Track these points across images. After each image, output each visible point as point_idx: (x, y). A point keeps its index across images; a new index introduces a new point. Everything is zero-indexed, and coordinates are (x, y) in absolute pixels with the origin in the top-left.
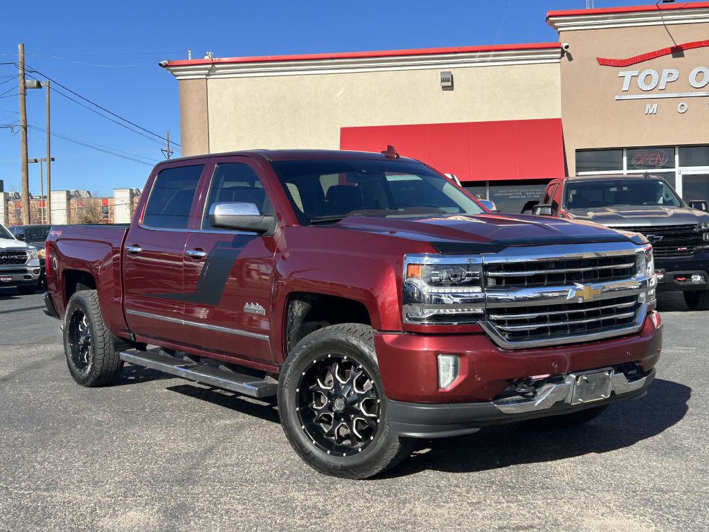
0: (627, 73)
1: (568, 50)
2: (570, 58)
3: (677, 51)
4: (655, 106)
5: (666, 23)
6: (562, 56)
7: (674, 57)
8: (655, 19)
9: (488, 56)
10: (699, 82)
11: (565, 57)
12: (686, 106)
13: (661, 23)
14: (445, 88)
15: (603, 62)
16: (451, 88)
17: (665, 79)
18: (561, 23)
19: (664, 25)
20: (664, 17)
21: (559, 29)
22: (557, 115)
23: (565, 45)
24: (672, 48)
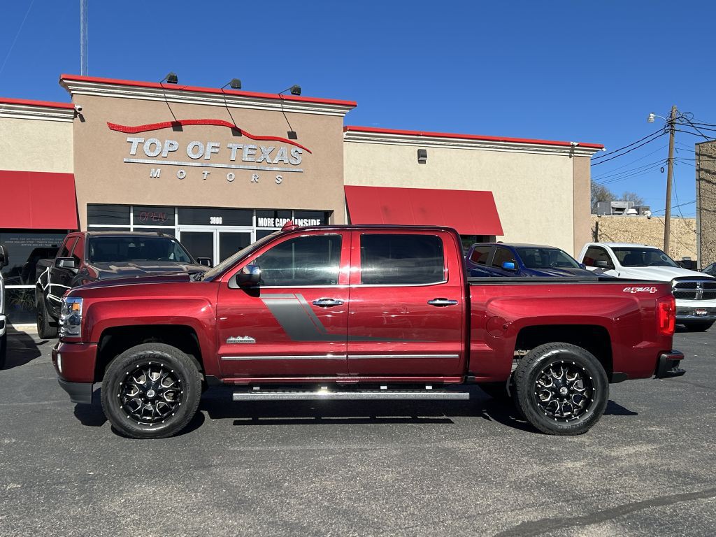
0: (135, 139)
1: (81, 112)
2: (83, 120)
3: (177, 126)
4: (159, 170)
5: (168, 100)
6: (75, 117)
7: (174, 130)
8: (158, 95)
10: (194, 154)
11: (78, 118)
12: (185, 173)
13: (164, 100)
15: (113, 127)
17: (167, 148)
18: (76, 89)
19: (167, 102)
21: (72, 92)
22: (71, 171)
23: (78, 107)
24: (173, 123)
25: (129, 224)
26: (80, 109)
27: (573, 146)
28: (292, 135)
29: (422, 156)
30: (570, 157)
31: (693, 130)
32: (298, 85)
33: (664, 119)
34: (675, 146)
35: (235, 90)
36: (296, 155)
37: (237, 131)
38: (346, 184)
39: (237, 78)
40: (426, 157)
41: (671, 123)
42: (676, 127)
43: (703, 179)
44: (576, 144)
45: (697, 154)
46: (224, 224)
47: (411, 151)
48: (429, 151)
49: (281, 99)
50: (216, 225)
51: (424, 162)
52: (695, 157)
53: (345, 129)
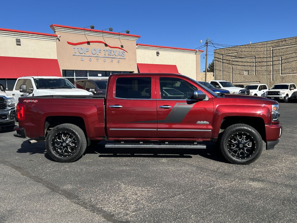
0: (76, 47)
2: (59, 41)
3: (88, 43)
4: (83, 58)
6: (57, 39)
8: (83, 32)
9: (34, 36)
13: (84, 34)
14: (17, 45)
15: (69, 43)
16: (20, 45)
18: (57, 29)
20: (85, 32)
21: (56, 30)
23: (59, 36)
24: (87, 42)
25: (74, 76)
26: (60, 37)
27: (197, 51)
28: (122, 46)
29: (158, 53)
30: (195, 54)
31: (212, 45)
32: (129, 30)
33: (205, 42)
34: (208, 50)
35: (111, 32)
36: (123, 53)
37: (106, 45)
38: (137, 63)
39: (112, 28)
40: (159, 54)
41: (207, 43)
42: (208, 44)
43: (216, 60)
44: (198, 50)
45: (214, 53)
46: (102, 76)
47: (155, 52)
48: (160, 52)
49: (119, 34)
50: (100, 76)
51: (158, 56)
52: (214, 54)
53: (137, 45)
